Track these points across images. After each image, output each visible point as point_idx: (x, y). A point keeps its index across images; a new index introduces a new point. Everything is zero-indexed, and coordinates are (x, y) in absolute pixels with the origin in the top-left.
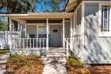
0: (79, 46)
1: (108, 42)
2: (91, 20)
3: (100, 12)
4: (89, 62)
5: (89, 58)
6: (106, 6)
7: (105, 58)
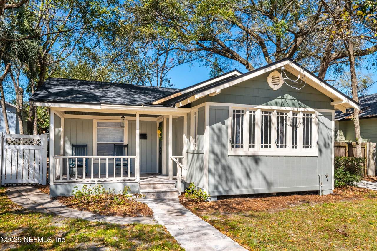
0: (201, 169)
1: (241, 162)
2: (220, 130)
3: (230, 118)
4: (217, 194)
5: (216, 188)
6: (238, 111)
7: (238, 187)
